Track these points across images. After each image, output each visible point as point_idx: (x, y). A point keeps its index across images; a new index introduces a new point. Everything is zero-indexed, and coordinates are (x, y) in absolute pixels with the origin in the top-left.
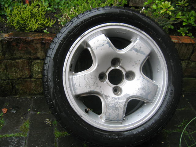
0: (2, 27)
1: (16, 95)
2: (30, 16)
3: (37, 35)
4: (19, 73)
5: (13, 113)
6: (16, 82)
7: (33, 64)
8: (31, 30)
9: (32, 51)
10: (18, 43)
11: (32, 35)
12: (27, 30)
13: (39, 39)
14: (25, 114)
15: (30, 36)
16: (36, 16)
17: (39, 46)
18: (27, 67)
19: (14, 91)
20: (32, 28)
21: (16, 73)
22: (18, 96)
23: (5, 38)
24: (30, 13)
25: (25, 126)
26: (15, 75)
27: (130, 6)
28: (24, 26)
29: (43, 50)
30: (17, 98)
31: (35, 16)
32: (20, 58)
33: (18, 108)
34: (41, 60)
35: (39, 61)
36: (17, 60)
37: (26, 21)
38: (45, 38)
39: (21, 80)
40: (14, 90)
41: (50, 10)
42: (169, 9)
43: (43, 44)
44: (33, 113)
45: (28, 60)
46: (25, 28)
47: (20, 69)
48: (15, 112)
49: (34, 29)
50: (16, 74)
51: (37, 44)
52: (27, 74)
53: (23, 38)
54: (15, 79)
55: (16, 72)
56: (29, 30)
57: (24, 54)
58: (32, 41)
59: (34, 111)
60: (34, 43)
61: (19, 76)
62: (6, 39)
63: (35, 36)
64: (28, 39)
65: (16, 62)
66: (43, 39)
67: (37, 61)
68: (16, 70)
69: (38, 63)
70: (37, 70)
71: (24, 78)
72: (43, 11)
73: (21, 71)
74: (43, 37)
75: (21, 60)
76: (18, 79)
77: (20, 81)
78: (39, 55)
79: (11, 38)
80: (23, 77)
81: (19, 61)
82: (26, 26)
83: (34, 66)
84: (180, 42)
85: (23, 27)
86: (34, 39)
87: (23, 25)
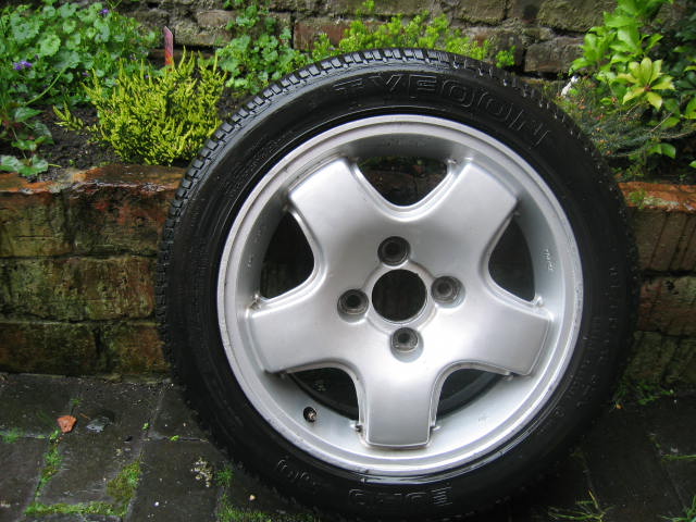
0: (78, 146)
1: (109, 371)
2: (164, 110)
3: (177, 175)
4: (118, 300)
5: (94, 434)
6: (109, 328)
8: (163, 157)
10: (113, 201)
11: (163, 178)
12: (150, 158)
14: (130, 439)
15: (154, 178)
16: (187, 112)
18: (143, 280)
19: (103, 359)
20: (166, 152)
21: (107, 298)
22: (115, 377)
23: (74, 184)
24: (163, 103)
25: (125, 480)
26: (105, 308)
27: (527, 70)
28: (143, 144)
30: (113, 381)
31: (182, 111)
32: (122, 252)
33: (112, 417)
36: (112, 258)
37: (150, 125)
39: (124, 324)
40: (103, 355)
41: (242, 87)
42: (655, 88)
44: (156, 436)
45: (147, 260)
46: (145, 150)
47: (123, 286)
48: (99, 428)
49: (173, 155)
50: (110, 305)
52: (146, 304)
53: (132, 186)
54: (105, 321)
55: (109, 297)
56: (157, 157)
57: (134, 238)
58: (160, 196)
59: (162, 430)
60: (167, 203)
61: (118, 311)
63: (169, 180)
64: (147, 189)
65: (109, 265)
68: (110, 289)
71: (135, 319)
72: (211, 92)
73: (126, 294)
75: (125, 259)
76: (116, 320)
77: (123, 328)
79: (94, 187)
80: (131, 315)
81: (119, 260)
82: (150, 144)
84: (690, 209)
85: (142, 149)
86: (166, 191)
87: (139, 139)
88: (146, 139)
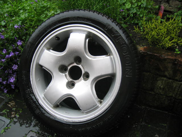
3: (170, 54)
7: (158, 79)
9: (162, 68)
11: (166, 54)
12: (159, 46)
13: (172, 59)
15: (164, 54)
17: (170, 65)
20: (165, 45)
28: (157, 41)
29: (172, 70)
31: (170, 33)
32: (148, 72)
34: (167, 78)
35: (165, 79)
38: (178, 59)
43: (174, 64)
45: (154, 75)
49: (167, 47)
51: (168, 63)
52: (149, 87)
53: (158, 55)
56: (161, 46)
58: (165, 60)
60: (166, 62)
62: (141, 52)
63: (168, 55)
64: (162, 57)
66: (176, 59)
67: (163, 78)
69: (163, 80)
70: (160, 86)
71: (145, 90)
74: (177, 58)
75: (148, 74)
78: (166, 73)
80: (144, 88)
81: (146, 74)
82: (160, 42)
83: (159, 81)
86: (167, 58)
87: (156, 39)
88: (158, 40)
